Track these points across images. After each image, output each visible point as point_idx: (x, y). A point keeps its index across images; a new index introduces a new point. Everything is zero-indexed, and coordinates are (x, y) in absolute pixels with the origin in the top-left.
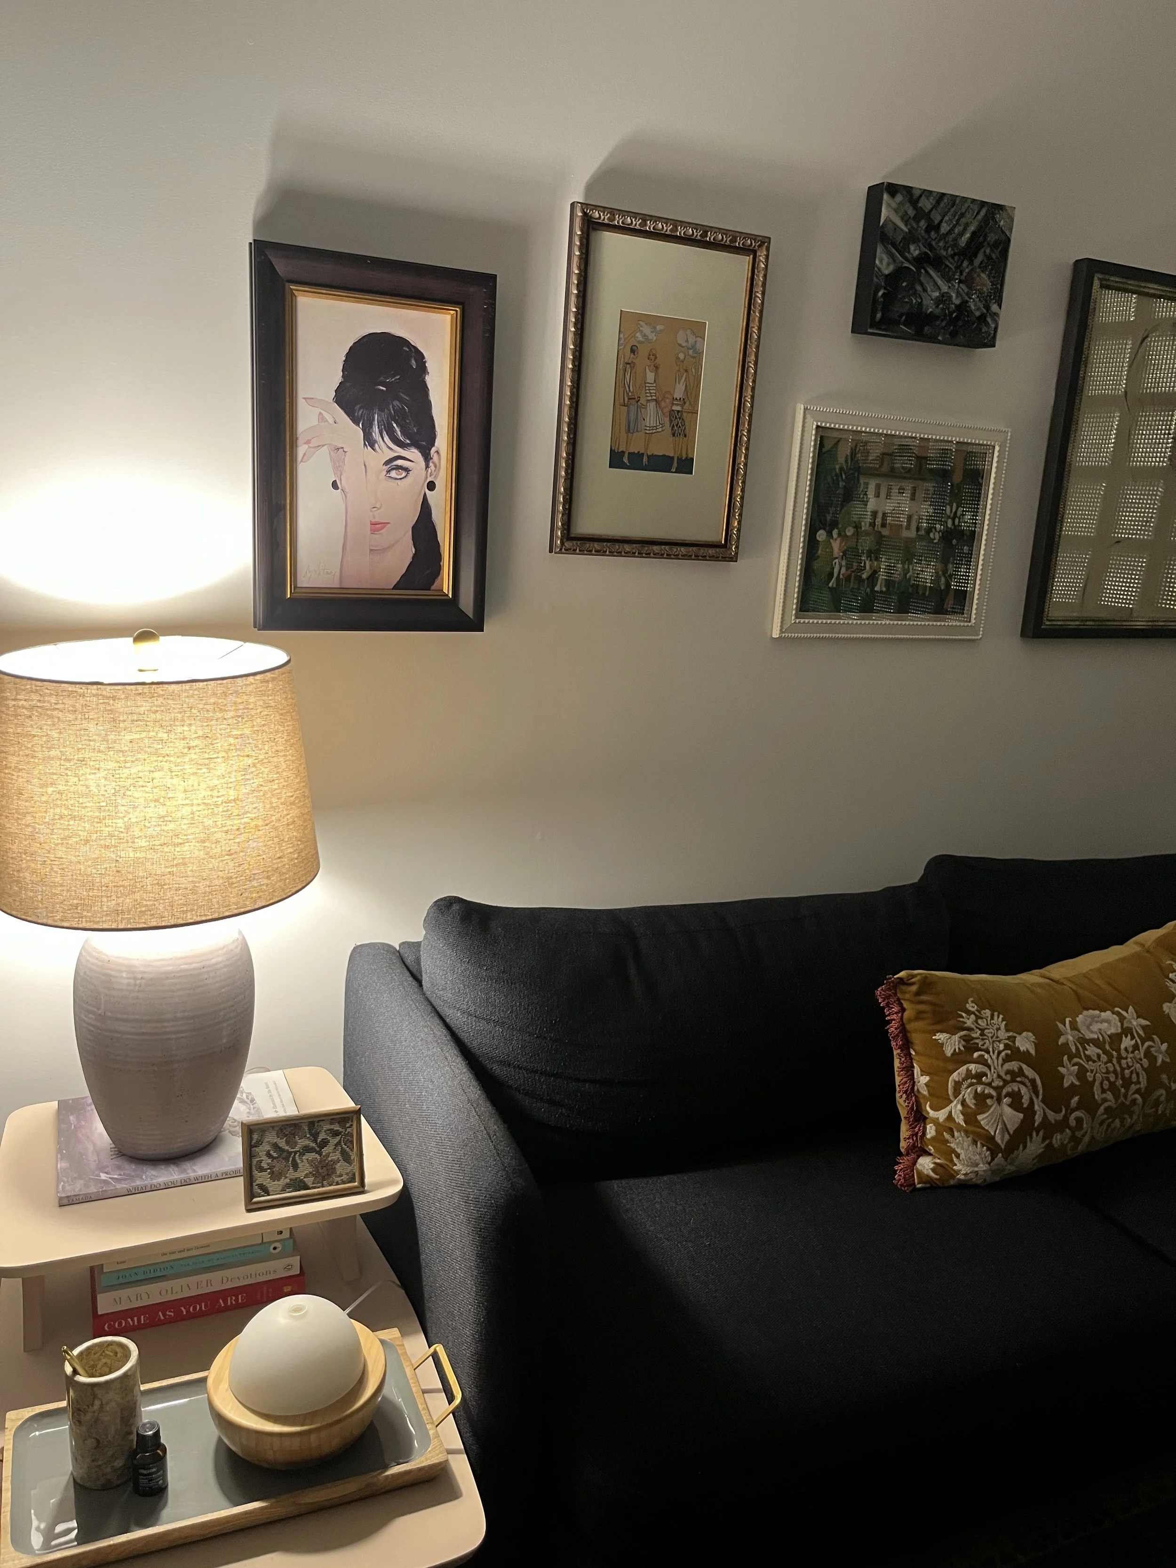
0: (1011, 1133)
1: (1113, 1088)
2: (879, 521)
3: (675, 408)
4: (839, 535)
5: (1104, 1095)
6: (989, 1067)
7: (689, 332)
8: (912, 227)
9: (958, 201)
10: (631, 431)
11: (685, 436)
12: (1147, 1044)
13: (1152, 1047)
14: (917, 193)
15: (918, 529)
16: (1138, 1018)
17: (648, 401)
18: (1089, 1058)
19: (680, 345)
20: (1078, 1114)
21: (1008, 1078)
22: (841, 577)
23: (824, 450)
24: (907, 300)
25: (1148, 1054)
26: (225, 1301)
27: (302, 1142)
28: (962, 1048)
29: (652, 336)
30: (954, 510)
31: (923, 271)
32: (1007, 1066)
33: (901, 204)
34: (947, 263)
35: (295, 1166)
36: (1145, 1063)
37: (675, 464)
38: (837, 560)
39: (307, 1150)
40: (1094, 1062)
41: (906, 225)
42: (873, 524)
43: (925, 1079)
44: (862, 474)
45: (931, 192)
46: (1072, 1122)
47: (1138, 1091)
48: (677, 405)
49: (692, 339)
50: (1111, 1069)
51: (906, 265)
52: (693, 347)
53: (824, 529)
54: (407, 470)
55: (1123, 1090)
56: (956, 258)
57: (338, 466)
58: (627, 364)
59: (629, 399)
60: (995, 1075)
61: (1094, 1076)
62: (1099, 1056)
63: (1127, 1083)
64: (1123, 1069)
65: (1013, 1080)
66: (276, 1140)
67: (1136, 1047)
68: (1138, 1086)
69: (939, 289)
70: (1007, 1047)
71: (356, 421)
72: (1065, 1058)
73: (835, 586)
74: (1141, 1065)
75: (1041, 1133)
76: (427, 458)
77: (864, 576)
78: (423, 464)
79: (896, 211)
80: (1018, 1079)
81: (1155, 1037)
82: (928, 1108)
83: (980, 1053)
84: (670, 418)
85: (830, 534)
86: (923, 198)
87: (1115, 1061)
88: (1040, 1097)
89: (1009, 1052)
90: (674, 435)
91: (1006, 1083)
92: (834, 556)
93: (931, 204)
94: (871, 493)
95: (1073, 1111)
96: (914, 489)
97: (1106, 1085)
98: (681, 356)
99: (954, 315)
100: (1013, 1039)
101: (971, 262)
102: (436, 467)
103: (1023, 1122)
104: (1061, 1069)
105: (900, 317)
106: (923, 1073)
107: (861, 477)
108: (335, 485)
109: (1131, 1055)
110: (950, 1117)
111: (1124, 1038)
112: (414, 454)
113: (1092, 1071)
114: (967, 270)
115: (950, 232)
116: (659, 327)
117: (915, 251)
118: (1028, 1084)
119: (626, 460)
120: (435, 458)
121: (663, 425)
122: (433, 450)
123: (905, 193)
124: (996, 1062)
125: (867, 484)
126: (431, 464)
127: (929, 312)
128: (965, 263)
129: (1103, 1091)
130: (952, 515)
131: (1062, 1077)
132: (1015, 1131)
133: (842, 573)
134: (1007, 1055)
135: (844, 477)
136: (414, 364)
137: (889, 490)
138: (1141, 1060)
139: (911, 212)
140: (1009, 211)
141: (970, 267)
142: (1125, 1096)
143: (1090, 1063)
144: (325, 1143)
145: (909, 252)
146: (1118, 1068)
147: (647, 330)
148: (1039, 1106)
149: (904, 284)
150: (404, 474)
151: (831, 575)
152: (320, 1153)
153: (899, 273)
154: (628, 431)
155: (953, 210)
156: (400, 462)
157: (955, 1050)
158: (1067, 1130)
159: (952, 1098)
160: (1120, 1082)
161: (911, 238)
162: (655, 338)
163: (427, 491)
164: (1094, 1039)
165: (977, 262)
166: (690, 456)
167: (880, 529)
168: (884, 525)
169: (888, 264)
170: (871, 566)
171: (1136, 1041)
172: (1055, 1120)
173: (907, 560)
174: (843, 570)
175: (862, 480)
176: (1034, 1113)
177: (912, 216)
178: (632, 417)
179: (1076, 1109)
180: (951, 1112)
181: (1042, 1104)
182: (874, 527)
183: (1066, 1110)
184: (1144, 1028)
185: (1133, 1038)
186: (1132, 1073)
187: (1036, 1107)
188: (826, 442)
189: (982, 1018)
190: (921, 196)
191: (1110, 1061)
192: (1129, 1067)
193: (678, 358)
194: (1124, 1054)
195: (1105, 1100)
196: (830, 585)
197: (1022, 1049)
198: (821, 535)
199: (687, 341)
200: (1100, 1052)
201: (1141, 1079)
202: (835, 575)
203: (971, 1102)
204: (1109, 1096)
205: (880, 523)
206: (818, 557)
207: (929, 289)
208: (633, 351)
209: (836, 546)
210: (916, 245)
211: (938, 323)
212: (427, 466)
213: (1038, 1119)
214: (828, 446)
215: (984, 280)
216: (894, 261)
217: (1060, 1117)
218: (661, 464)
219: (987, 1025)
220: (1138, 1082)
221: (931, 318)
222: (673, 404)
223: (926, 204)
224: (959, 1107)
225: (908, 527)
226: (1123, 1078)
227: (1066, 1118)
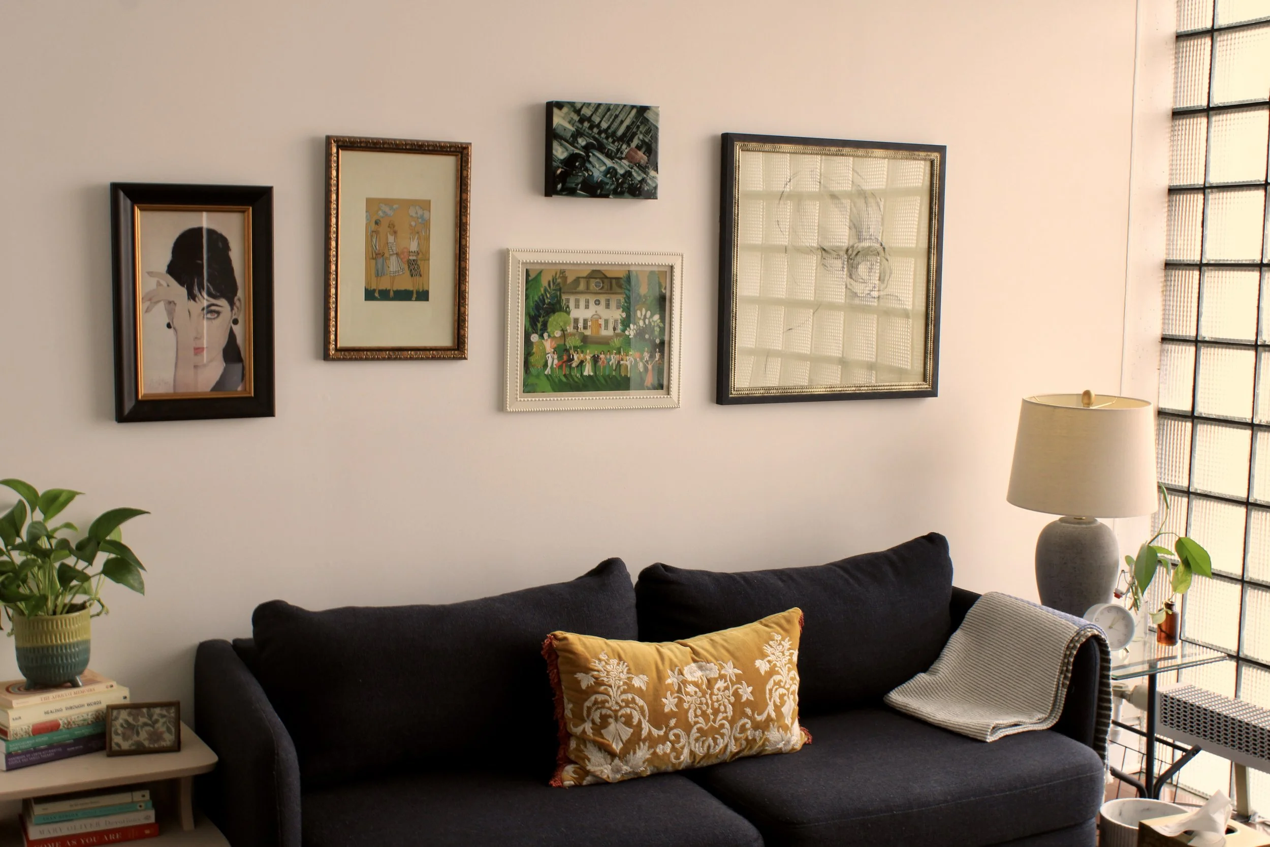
0: (624, 741)
1: (704, 714)
2: (581, 325)
3: (411, 258)
4: (549, 336)
5: (697, 719)
6: (610, 696)
7: (417, 207)
8: (578, 127)
9: (612, 107)
10: (380, 275)
11: (421, 276)
12: (735, 687)
13: (740, 688)
14: (579, 106)
15: (615, 329)
16: (734, 668)
17: (391, 255)
18: (687, 694)
19: (412, 216)
20: (676, 731)
21: (624, 704)
22: (555, 366)
23: (530, 278)
24: (580, 174)
25: (736, 694)
26: (108, 837)
27: (142, 720)
28: (593, 684)
29: (390, 213)
30: (643, 314)
31: (590, 154)
32: (624, 697)
33: (566, 114)
34: (610, 148)
35: (138, 734)
36: (732, 699)
37: (415, 295)
38: (549, 355)
39: (145, 724)
40: (691, 696)
41: (573, 126)
42: (576, 327)
43: (571, 706)
44: (564, 293)
45: (589, 104)
46: (672, 738)
47: (726, 718)
48: (413, 256)
49: (420, 212)
50: (704, 701)
51: (576, 151)
52: (422, 217)
53: (537, 333)
54: (218, 313)
55: (712, 717)
56: (616, 144)
57: (171, 313)
58: (373, 232)
59: (376, 254)
60: (614, 702)
61: (690, 706)
62: (696, 692)
63: (716, 712)
64: (713, 702)
65: (627, 706)
66: (127, 718)
67: (727, 688)
68: (725, 715)
69: (605, 164)
70: (625, 683)
71: (182, 284)
72: (669, 693)
73: (550, 373)
74: (729, 700)
75: (647, 744)
76: (232, 304)
77: (574, 365)
78: (229, 308)
79: (564, 118)
80: (631, 705)
81: (743, 682)
82: (571, 726)
83: (605, 687)
84: (408, 265)
85: (542, 336)
86: (584, 107)
87: (708, 696)
88: (647, 718)
89: (626, 687)
90: (412, 276)
91: (621, 707)
92: (547, 352)
93: (591, 111)
94: (572, 305)
95: (672, 729)
96: (608, 300)
97: (699, 712)
98: (413, 224)
99: (620, 181)
100: (630, 679)
101: (629, 145)
102: (238, 309)
103: (632, 734)
104: (664, 700)
105: (577, 185)
106: (570, 701)
107: (562, 294)
108: (169, 326)
109: (722, 693)
110: (584, 732)
111: (719, 681)
112: (223, 302)
113: (688, 702)
114: (626, 151)
115: (609, 127)
116: (395, 206)
117: (582, 142)
118: (638, 709)
119: (377, 295)
120: (237, 303)
121: (403, 270)
122: (236, 298)
123: (570, 106)
124: (615, 693)
125: (568, 300)
126: (235, 308)
127: (599, 180)
128: (624, 146)
129: (696, 716)
130: (642, 318)
131: (665, 705)
132: (626, 741)
133: (554, 363)
134: (624, 689)
135: (548, 295)
136: (220, 245)
137: (587, 302)
138: (729, 697)
139: (576, 118)
140: (654, 109)
141: (628, 149)
142: (714, 721)
143: (688, 696)
144: (157, 721)
145: (578, 143)
146: (710, 702)
147: (387, 209)
148: (645, 724)
149: (577, 164)
150: (216, 315)
151: (546, 365)
152: (153, 727)
153: (572, 158)
154: (377, 275)
155: (608, 113)
156: (213, 308)
157: (588, 685)
158: (668, 743)
159: (586, 718)
160: (710, 711)
161: (578, 134)
162: (392, 213)
163: (233, 325)
164: (694, 682)
165: (633, 145)
166: (426, 289)
167: (582, 330)
168: (585, 328)
169: (563, 152)
170: (578, 358)
171: (728, 684)
172: (658, 735)
173: (609, 351)
174: (556, 362)
175: (564, 297)
176: (641, 729)
177: (577, 120)
178: (380, 266)
179: (675, 727)
180: (584, 729)
181: (647, 724)
182: (577, 329)
183: (666, 728)
184: (736, 675)
185: (726, 681)
186: (720, 705)
187: (643, 726)
188: (531, 273)
189: (609, 664)
190: (582, 107)
191: (704, 696)
192: (718, 701)
193: (411, 225)
194: (716, 691)
195: (696, 723)
196: (546, 373)
197: (636, 685)
198: (535, 338)
199: (417, 213)
200: (697, 690)
201: (728, 710)
202: (549, 364)
203: (598, 720)
204: (701, 719)
205: (582, 327)
206: (534, 353)
207: (597, 166)
208: (377, 223)
209: (548, 345)
210: (582, 138)
211: (608, 187)
212: (232, 309)
213: (644, 733)
214: (532, 276)
215: (641, 156)
216: (567, 150)
217: (662, 733)
218: (403, 295)
219: (613, 669)
220: (725, 712)
221: (601, 185)
222: (410, 256)
223: (587, 112)
224: (591, 725)
225: (606, 327)
226: (713, 708)
227: (666, 734)
